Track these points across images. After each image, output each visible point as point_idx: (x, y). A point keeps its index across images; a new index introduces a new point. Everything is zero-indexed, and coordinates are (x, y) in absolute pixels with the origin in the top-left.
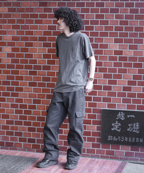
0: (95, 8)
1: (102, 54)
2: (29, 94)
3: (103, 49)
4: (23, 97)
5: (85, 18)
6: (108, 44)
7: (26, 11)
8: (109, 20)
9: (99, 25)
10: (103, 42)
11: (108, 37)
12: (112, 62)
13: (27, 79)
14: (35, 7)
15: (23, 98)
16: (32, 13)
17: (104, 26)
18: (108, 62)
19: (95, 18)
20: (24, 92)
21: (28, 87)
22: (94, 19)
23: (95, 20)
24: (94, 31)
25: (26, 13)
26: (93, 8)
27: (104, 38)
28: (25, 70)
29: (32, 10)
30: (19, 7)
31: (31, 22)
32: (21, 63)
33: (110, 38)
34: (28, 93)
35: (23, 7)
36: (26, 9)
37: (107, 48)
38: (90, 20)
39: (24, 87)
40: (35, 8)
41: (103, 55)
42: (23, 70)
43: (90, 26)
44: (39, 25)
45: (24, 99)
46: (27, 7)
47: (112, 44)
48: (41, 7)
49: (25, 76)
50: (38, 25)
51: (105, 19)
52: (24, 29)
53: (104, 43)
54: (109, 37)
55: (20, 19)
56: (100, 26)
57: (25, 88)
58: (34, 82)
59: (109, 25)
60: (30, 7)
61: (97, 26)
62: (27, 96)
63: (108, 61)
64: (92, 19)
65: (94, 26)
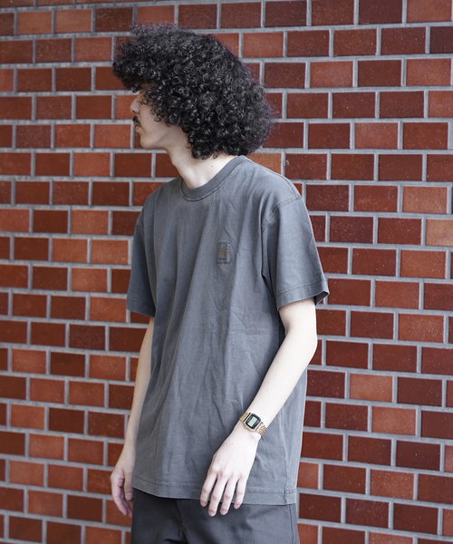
0: (355, 27)
1: (393, 274)
2: (50, 467)
3: (398, 248)
4: (25, 484)
5: (307, 84)
6: (422, 217)
7: (37, 54)
8: (426, 90)
9: (376, 120)
10: (395, 211)
11: (423, 184)
12: (442, 318)
13: (41, 391)
14: (78, 35)
15: (26, 489)
16: (64, 65)
17: (399, 122)
18: (418, 317)
19: (355, 83)
20: (31, 456)
21: (46, 432)
22: (350, 86)
23: (356, 94)
24: (352, 151)
25: (40, 66)
26: (348, 27)
27: (400, 185)
28: (34, 348)
29: (61, 49)
30: (10, 38)
31: (59, 108)
32: (14, 314)
33: (433, 185)
34: (45, 462)
35: (24, 38)
36: (38, 47)
37: (417, 242)
38: (330, 92)
39: (27, 432)
40: (78, 40)
41: (396, 279)
42: (24, 347)
43: (328, 125)
44: (96, 126)
45: (30, 493)
46: (43, 37)
47: (443, 218)
48: (103, 34)
49: (33, 376)
50: (92, 122)
51: (404, 88)
52: (28, 147)
53: (399, 215)
54: (428, 180)
55: (13, 94)
56: (382, 125)
57: (31, 436)
58: (70, 407)
59: (426, 120)
60: (56, 33)
61: (366, 125)
62: (42, 475)
63: (420, 311)
64: (341, 86)
65: (352, 122)
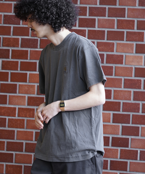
1: (112, 75)
3: (114, 65)
5: (79, 3)
6: (124, 54)
8: (126, 8)
9: (106, 18)
10: (113, 51)
11: (125, 42)
12: (131, 92)
17: (115, 19)
18: (122, 91)
19: (98, 3)
22: (96, 4)
23: (99, 7)
24: (96, 29)
27: (115, 42)
33: (128, 42)
37: (122, 63)
38: (88, 6)
41: (113, 77)
43: (87, 19)
47: (132, 55)
51: (118, 6)
53: (115, 53)
54: (126, 41)
56: (109, 20)
59: (126, 18)
61: (103, 19)
63: (122, 89)
64: (93, 4)
65: (96, 18)
